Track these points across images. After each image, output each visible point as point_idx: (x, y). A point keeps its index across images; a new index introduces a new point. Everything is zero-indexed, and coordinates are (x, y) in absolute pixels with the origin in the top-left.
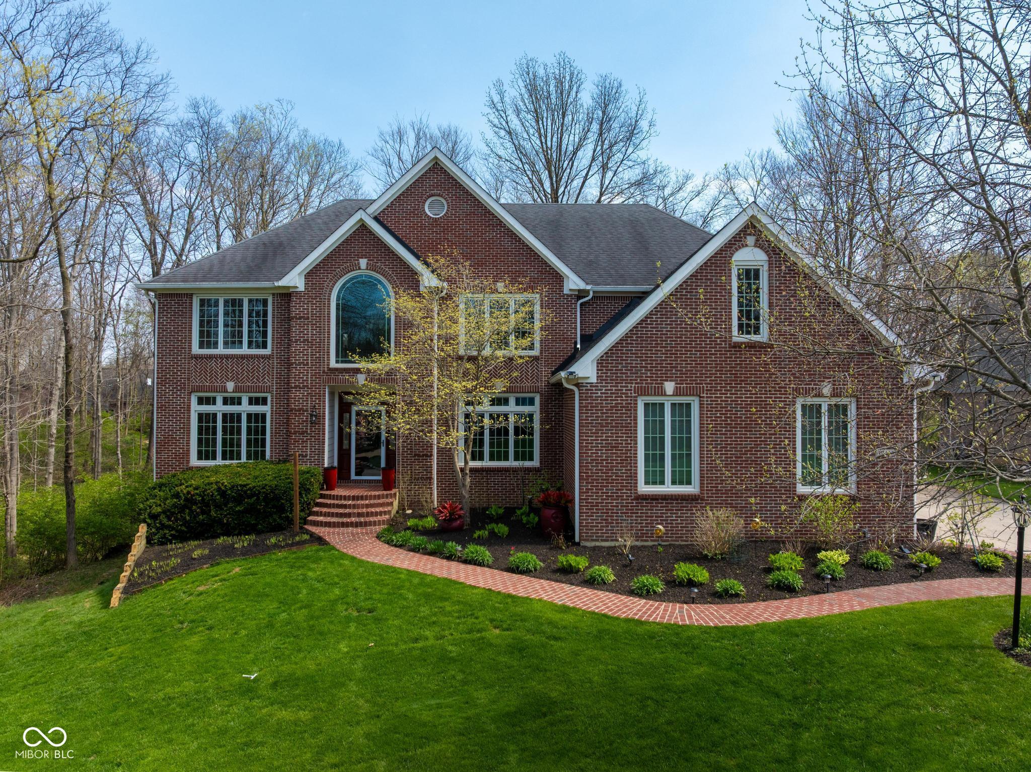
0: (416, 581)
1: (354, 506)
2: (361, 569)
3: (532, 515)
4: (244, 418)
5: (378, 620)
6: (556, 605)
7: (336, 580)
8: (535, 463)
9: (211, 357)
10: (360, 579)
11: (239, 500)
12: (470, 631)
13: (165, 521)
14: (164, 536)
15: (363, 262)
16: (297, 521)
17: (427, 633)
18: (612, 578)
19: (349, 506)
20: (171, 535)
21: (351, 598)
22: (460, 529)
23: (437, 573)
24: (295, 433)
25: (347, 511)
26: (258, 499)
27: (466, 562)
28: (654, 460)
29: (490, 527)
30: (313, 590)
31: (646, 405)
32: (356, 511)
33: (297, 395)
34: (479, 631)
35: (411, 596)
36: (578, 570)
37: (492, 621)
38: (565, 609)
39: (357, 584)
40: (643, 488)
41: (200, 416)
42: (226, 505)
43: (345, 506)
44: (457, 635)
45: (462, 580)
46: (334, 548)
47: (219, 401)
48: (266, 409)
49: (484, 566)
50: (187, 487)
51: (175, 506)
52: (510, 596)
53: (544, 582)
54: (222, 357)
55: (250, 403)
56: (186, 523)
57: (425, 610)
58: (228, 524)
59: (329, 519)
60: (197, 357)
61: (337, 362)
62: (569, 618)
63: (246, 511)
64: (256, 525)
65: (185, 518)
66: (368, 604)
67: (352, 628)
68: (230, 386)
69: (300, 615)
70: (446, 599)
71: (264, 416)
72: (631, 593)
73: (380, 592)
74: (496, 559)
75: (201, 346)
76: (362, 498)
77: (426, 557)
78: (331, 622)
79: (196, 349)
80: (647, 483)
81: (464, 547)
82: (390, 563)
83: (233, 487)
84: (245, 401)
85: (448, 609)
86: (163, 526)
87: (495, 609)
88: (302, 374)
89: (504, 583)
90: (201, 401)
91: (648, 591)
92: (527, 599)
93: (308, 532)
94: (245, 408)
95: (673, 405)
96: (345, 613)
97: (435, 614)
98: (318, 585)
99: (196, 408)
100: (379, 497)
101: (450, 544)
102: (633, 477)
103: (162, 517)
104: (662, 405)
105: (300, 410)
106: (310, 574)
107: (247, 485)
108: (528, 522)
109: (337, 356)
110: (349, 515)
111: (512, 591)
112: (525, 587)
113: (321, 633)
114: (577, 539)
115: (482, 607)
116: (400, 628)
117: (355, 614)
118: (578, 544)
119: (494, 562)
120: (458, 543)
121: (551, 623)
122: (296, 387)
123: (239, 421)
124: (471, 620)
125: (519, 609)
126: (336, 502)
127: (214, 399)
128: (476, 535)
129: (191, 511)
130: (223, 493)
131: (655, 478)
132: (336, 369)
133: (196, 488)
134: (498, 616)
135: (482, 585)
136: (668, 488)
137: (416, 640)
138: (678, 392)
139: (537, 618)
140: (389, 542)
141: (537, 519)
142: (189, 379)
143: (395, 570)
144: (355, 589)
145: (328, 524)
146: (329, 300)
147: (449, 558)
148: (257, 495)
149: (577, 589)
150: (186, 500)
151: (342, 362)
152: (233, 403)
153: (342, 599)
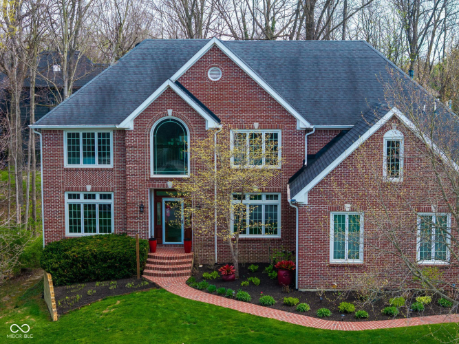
0: (214, 309)
1: (170, 264)
2: (185, 303)
3: (274, 272)
4: (97, 207)
5: (199, 327)
6: (279, 321)
7: (174, 308)
8: (278, 236)
9: (76, 170)
10: (186, 308)
11: (104, 261)
12: (241, 332)
13: (62, 272)
14: (62, 281)
15: (170, 112)
16: (138, 273)
17: (223, 332)
18: (309, 309)
19: (167, 264)
20: (66, 280)
21: (184, 317)
22: (233, 280)
23: (223, 305)
24: (130, 218)
25: (166, 267)
26: (116, 260)
27: (237, 299)
28: (339, 246)
29: (249, 279)
30: (164, 313)
31: (335, 216)
32: (171, 267)
33: (131, 194)
34: (245, 332)
35: (213, 317)
36: (294, 305)
37: (250, 327)
38: (283, 323)
39: (185, 310)
40: (333, 261)
41: (70, 205)
42: (97, 263)
43: (164, 264)
44: (235, 333)
45: (236, 309)
46: (165, 291)
47: (82, 196)
48: (111, 201)
49: (247, 302)
50: (72, 252)
51: (67, 263)
52: (259, 317)
53: (276, 311)
54: (83, 170)
55: (101, 198)
56: (74, 274)
57: (220, 323)
58: (99, 274)
59: (156, 272)
60: (67, 170)
61: (155, 173)
62: (284, 327)
63: (109, 267)
64: (115, 275)
65: (73, 271)
66: (193, 320)
67: (188, 330)
68: (89, 188)
69: (163, 324)
70: (229, 318)
71: (109, 205)
72: (316, 316)
73: (198, 314)
74: (253, 298)
75: (69, 163)
76: (173, 258)
77: (216, 296)
78: (178, 328)
79: (66, 165)
80: (335, 258)
81: (236, 292)
82: (199, 299)
83: (100, 253)
84: (98, 196)
85: (231, 322)
86: (61, 276)
87: (252, 323)
88: (133, 182)
89: (257, 311)
90: (70, 197)
91: (323, 316)
92: (267, 319)
93: (145, 280)
94: (98, 201)
95: (350, 216)
96: (183, 324)
97: (225, 325)
98: (165, 311)
99: (67, 201)
100: (183, 258)
101: (229, 290)
102: (327, 255)
103: (60, 269)
104: (344, 216)
105: (133, 203)
106: (159, 305)
107: (109, 252)
108: (271, 276)
109: (155, 170)
110: (168, 269)
111: (260, 315)
112: (266, 313)
113: (175, 332)
114: (297, 288)
115: (246, 322)
116: (210, 330)
117: (188, 324)
118: (297, 290)
119: (252, 300)
120: (233, 289)
121: (276, 329)
122: (130, 189)
123: (94, 209)
124: (241, 327)
125: (263, 323)
126: (159, 261)
127: (79, 195)
128: (242, 284)
129: (77, 266)
130: (95, 257)
131: (339, 255)
132: (155, 179)
133: (79, 253)
134: (254, 326)
135: (246, 311)
136: (346, 261)
137: (218, 335)
138: (352, 210)
139: (270, 327)
140: (195, 287)
141: (276, 274)
142: (63, 184)
143: (203, 304)
144: (185, 313)
145: (156, 275)
146: (149, 135)
147: (229, 297)
148: (115, 258)
149: (291, 314)
150: (73, 260)
151: (158, 173)
152: (90, 198)
153: (180, 317)
